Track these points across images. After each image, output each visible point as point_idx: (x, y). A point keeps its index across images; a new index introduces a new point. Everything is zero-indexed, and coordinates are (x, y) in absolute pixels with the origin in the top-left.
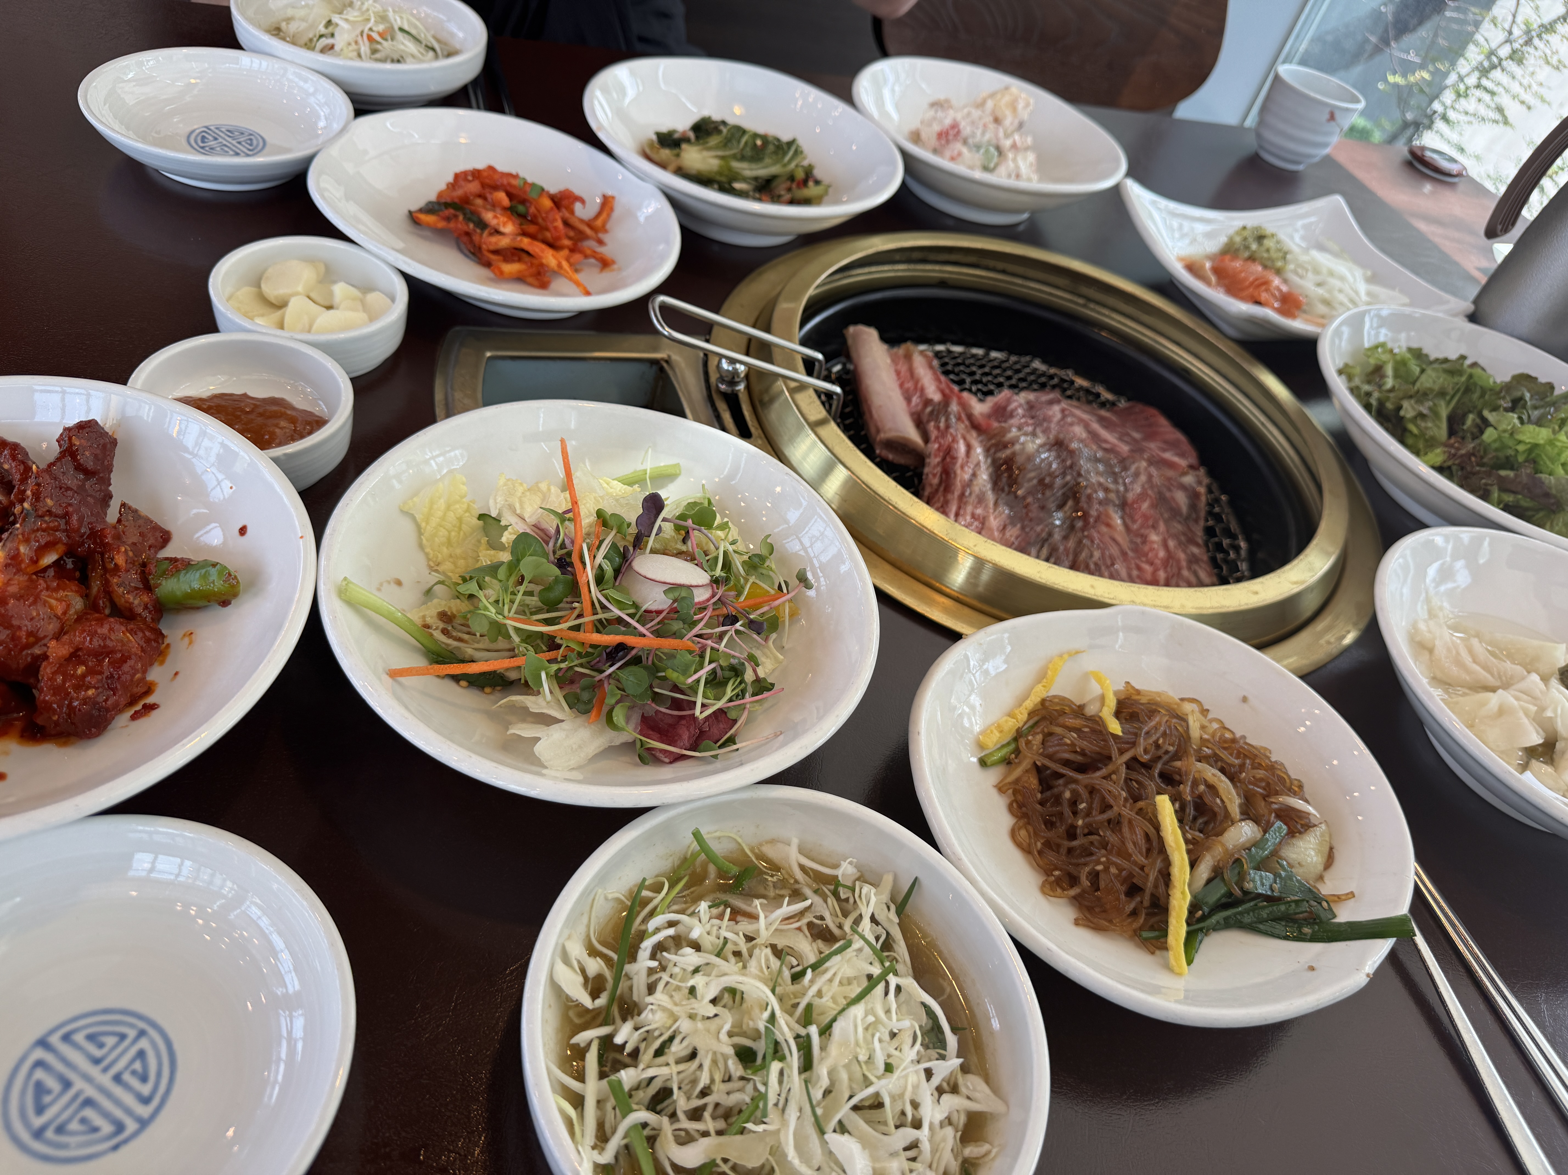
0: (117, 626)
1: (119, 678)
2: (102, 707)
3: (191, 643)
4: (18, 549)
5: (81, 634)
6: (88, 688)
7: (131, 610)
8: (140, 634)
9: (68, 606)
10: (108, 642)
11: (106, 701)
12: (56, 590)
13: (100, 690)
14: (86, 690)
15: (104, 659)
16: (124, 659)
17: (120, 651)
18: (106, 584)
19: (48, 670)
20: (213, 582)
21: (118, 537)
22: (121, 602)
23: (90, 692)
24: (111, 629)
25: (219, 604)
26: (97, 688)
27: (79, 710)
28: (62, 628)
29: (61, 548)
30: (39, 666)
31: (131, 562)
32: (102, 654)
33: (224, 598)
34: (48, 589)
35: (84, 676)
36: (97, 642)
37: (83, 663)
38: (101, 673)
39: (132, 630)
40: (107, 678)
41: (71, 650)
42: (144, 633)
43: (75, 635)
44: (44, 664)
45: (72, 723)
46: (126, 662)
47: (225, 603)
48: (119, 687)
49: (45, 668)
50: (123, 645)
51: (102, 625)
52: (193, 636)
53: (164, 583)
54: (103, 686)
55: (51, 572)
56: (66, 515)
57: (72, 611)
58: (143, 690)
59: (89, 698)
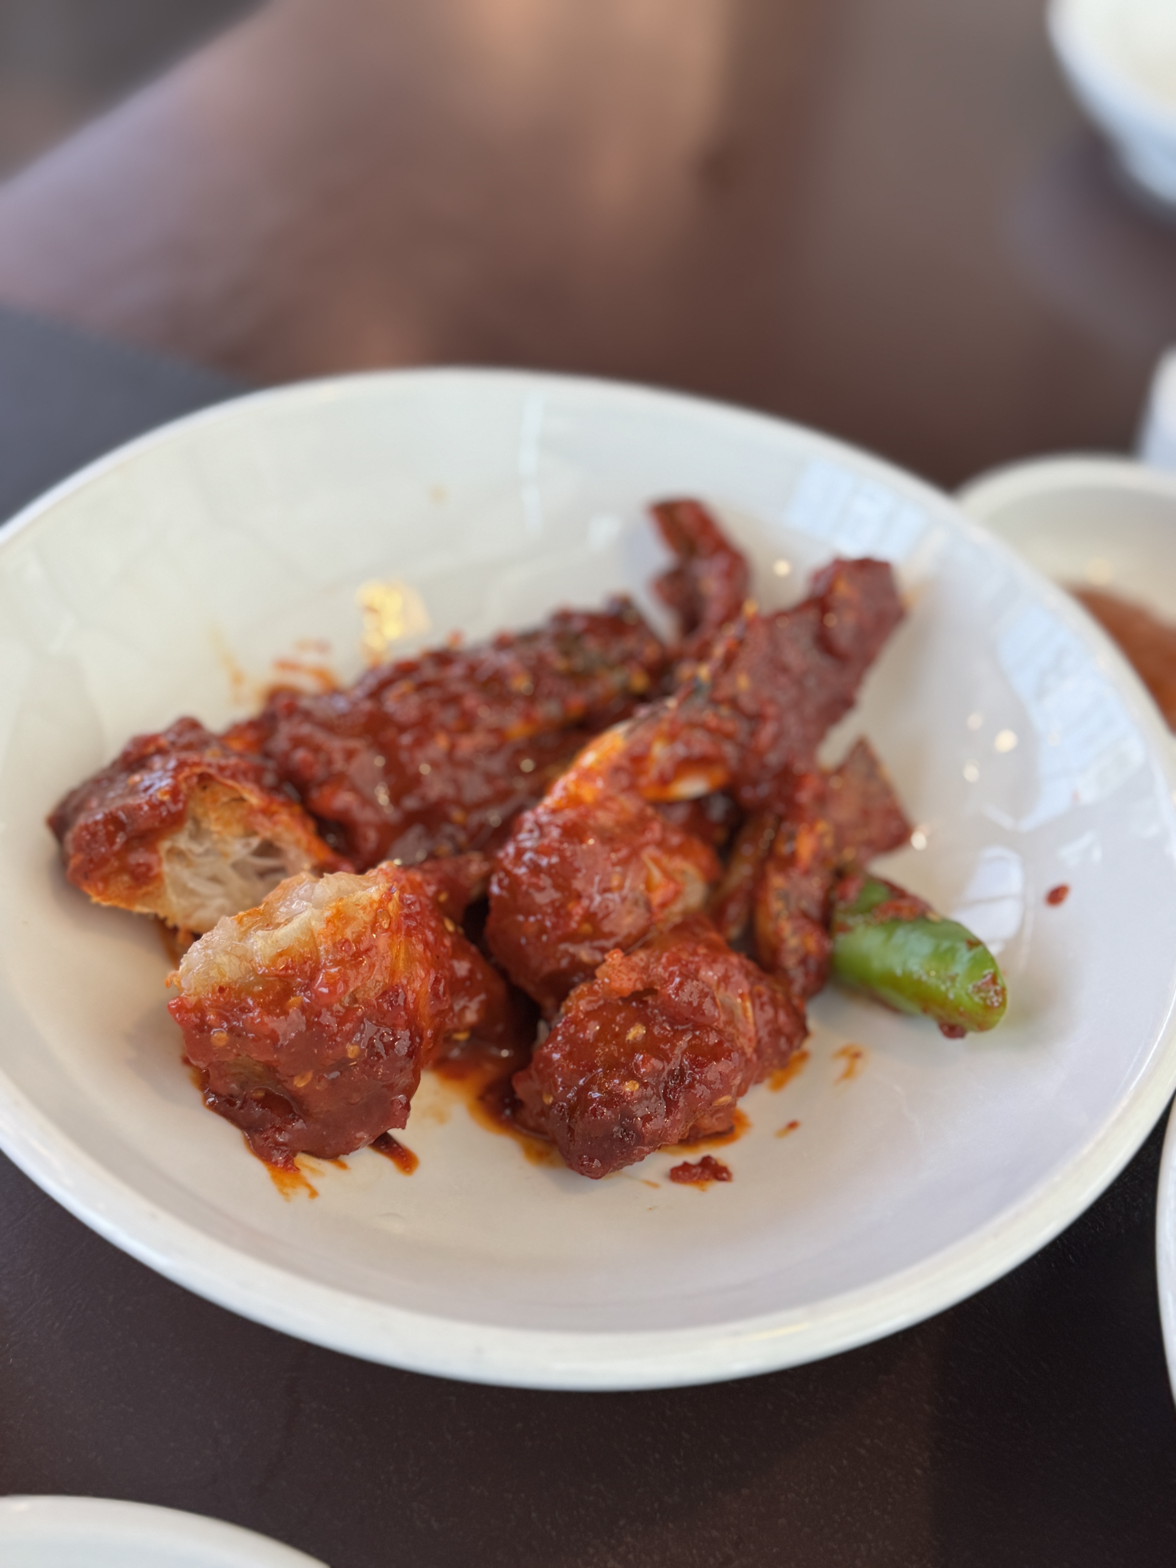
0: (737, 977)
1: (691, 1086)
2: (633, 1127)
3: (848, 1074)
4: (649, 747)
5: (670, 963)
6: (631, 1076)
7: (775, 951)
8: (769, 1012)
9: (677, 894)
10: (707, 1005)
11: (647, 1119)
12: (672, 852)
13: (649, 1091)
14: (624, 1080)
15: (684, 1032)
16: (717, 1053)
17: (720, 1032)
18: (759, 880)
19: (583, 1005)
20: (953, 979)
21: (822, 799)
22: (766, 927)
23: (630, 1087)
24: (725, 979)
25: (941, 1026)
26: (645, 1085)
27: (594, 1110)
28: (644, 932)
29: (719, 775)
30: (573, 986)
31: (821, 858)
32: (687, 1020)
33: (958, 1020)
34: (661, 844)
35: (634, 1048)
36: (689, 994)
37: (648, 1022)
38: (665, 1057)
39: (760, 996)
40: (671, 1073)
41: (639, 986)
42: (776, 1013)
43: (658, 959)
44: (583, 988)
45: (570, 1130)
46: (718, 1060)
47: (953, 1031)
48: (681, 1104)
49: (580, 997)
50: (730, 1022)
51: (714, 961)
52: (859, 1063)
53: (860, 930)
54: (657, 1086)
55: (680, 814)
56: (757, 718)
57: (677, 908)
58: (720, 1127)
59: (621, 1097)
